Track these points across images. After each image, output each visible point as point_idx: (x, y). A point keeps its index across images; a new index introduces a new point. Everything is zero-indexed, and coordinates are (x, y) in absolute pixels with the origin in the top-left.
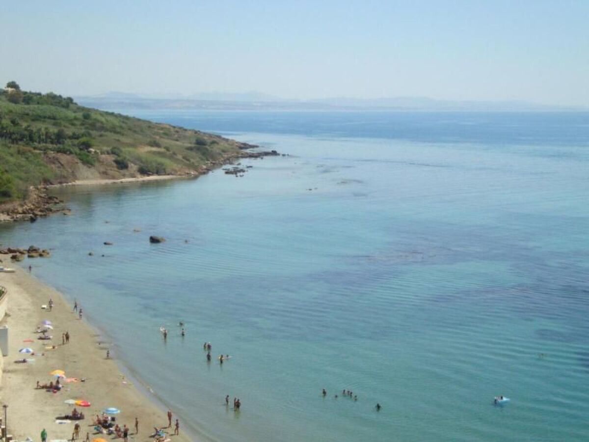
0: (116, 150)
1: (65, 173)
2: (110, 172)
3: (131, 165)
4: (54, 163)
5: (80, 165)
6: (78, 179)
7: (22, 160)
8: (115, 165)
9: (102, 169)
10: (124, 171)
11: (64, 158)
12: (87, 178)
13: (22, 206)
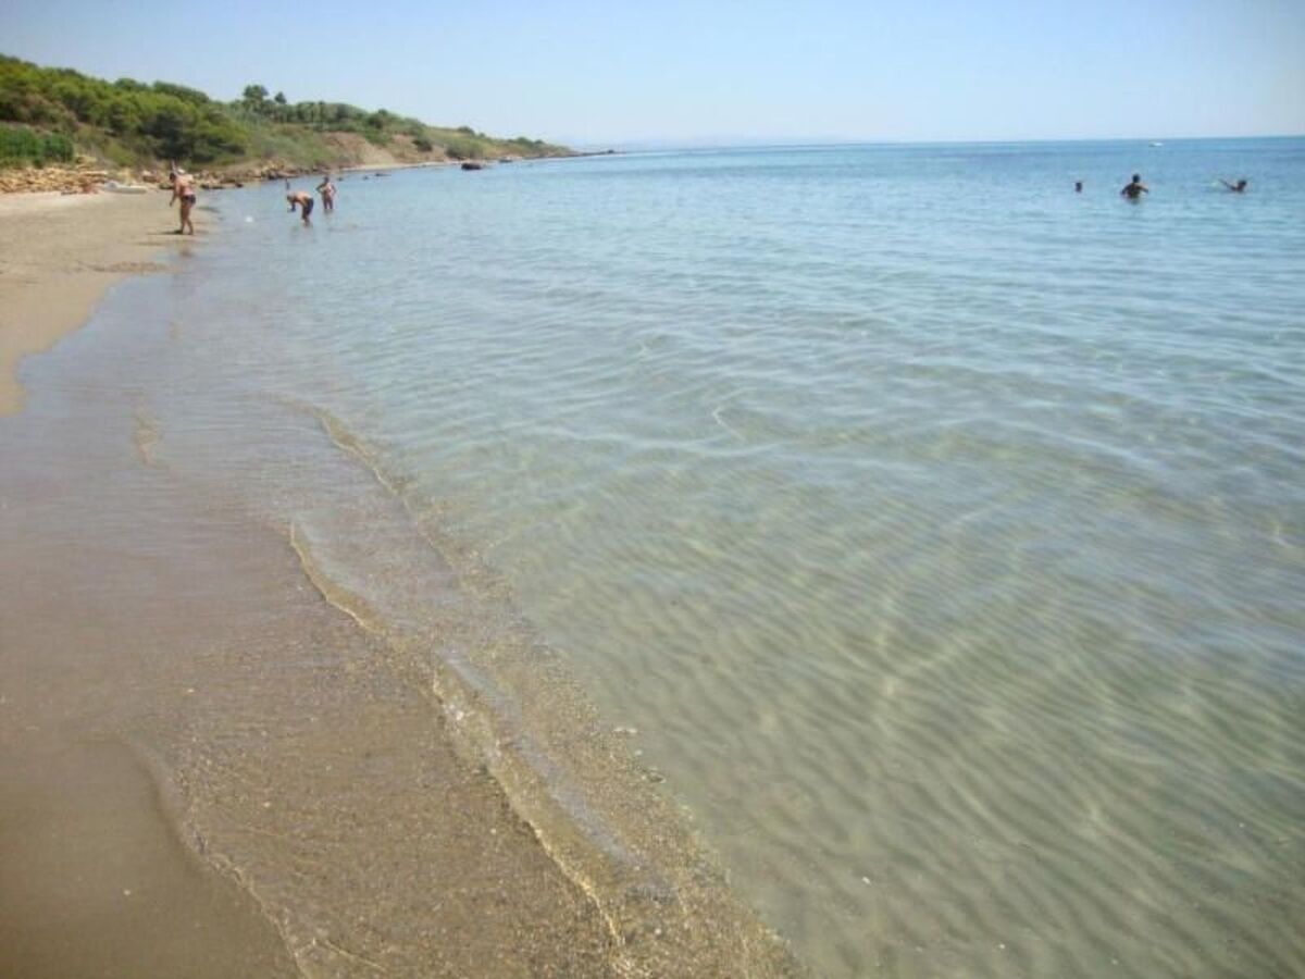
0: (416, 130)
1: (346, 155)
2: (409, 155)
3: (435, 147)
4: (332, 144)
5: (367, 145)
6: (364, 163)
7: (287, 140)
8: (414, 146)
9: (397, 151)
10: (428, 154)
11: (343, 137)
12: (377, 162)
13: (261, 166)
